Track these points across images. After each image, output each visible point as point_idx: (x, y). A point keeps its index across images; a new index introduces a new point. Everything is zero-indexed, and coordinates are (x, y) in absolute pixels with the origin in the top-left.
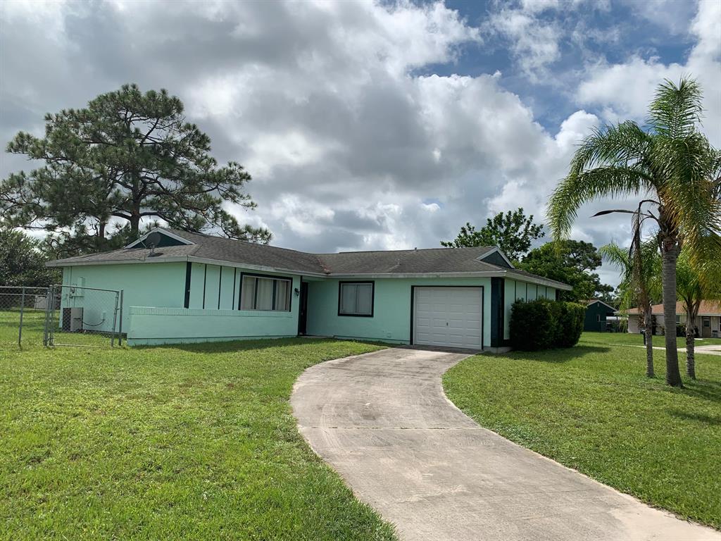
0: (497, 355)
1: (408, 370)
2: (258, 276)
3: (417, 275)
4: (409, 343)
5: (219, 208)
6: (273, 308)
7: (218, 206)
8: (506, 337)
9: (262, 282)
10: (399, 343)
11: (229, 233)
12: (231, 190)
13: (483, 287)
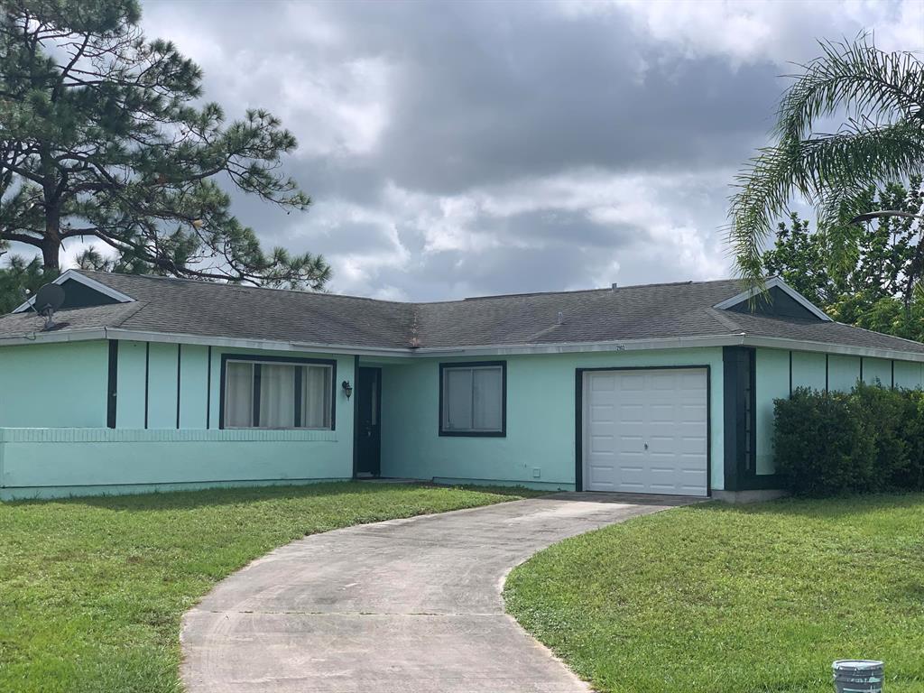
0: (737, 506)
1: (510, 536)
2: (259, 363)
3: (582, 347)
4: (573, 489)
5: (224, 214)
6: (298, 424)
7: (223, 210)
8: (762, 469)
9: (271, 373)
10: (555, 488)
11: (241, 267)
12: (254, 170)
13: (708, 367)
